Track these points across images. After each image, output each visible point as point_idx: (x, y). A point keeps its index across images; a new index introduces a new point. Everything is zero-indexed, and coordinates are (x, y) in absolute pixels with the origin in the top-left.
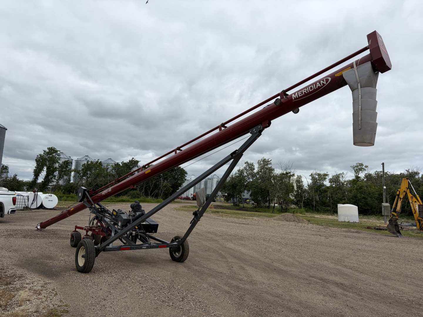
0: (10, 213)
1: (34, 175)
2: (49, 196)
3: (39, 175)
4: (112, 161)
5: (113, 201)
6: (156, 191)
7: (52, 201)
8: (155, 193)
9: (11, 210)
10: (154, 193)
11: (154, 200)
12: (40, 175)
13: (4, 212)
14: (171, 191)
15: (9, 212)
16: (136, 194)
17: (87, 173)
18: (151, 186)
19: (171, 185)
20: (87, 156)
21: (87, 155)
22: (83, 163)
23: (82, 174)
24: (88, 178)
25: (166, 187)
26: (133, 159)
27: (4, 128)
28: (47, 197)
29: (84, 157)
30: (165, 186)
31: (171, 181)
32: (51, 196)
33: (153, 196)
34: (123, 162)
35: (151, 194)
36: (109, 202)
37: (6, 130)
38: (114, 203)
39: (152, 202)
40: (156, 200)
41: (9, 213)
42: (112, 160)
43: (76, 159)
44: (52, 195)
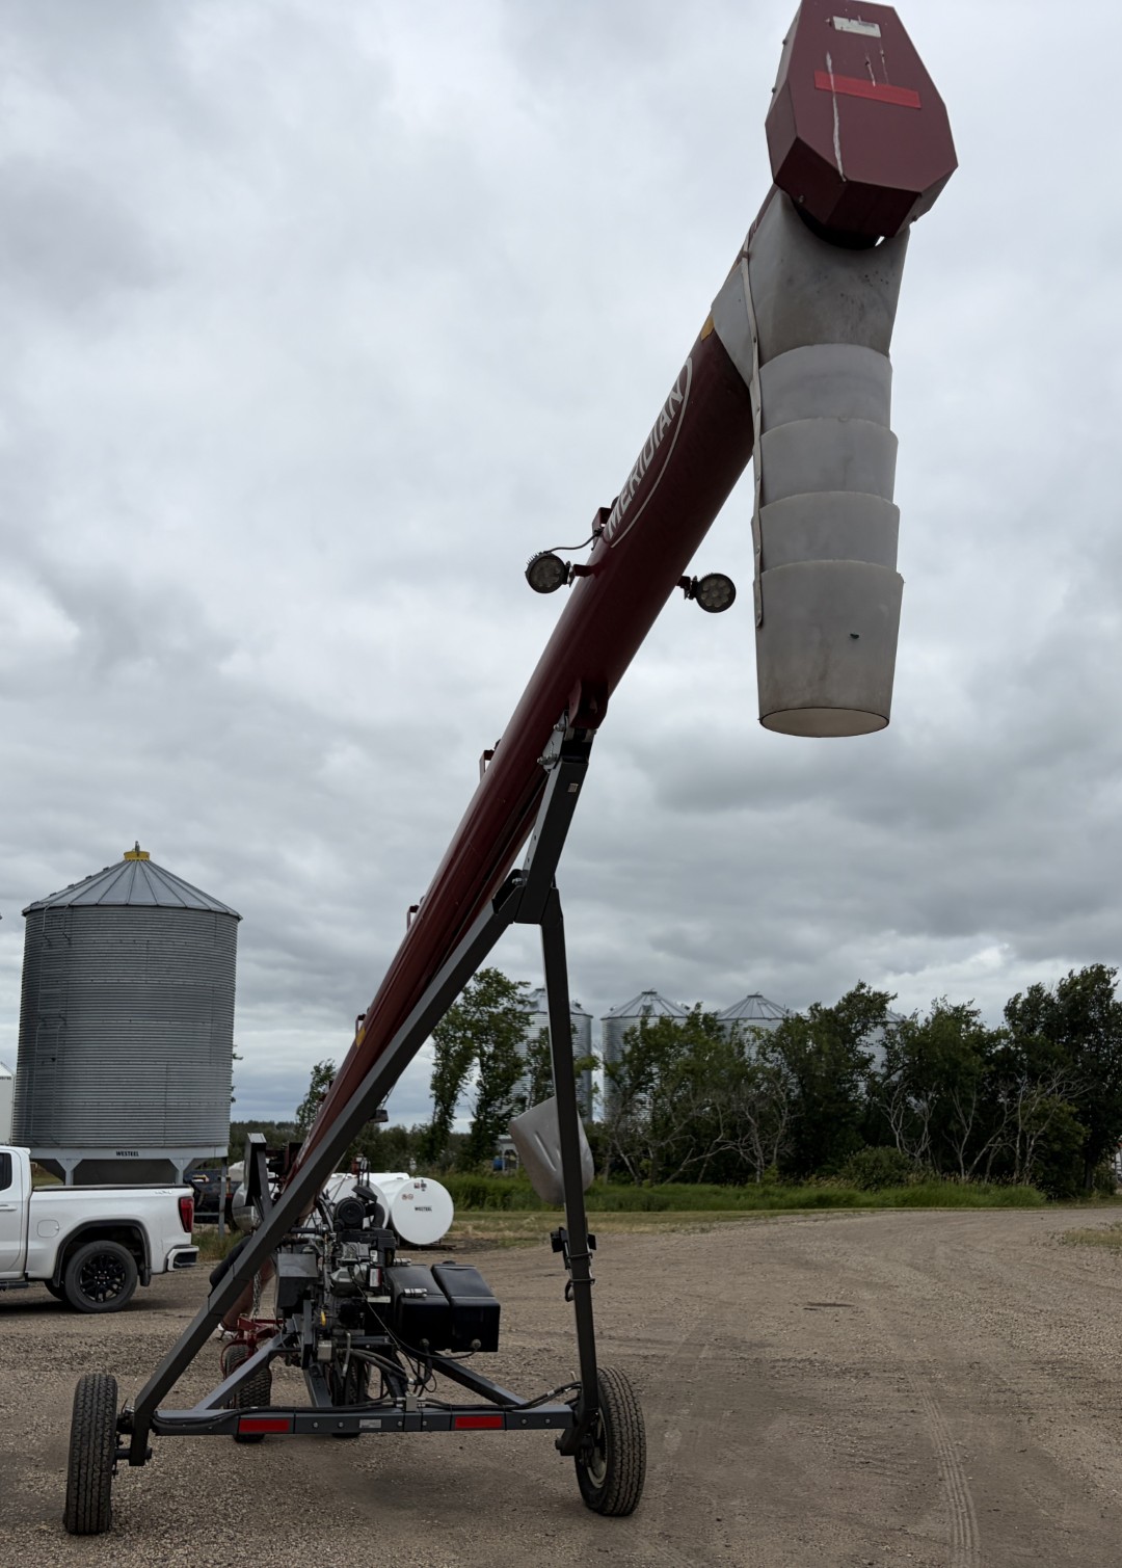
0: (175, 1266)
1: (433, 1100)
2: (416, 1187)
3: (454, 1098)
4: (763, 1008)
5: (772, 1206)
6: (995, 1144)
7: (428, 1209)
8: (991, 1157)
9: (175, 1252)
10: (986, 1156)
11: (986, 1191)
12: (460, 1095)
13: (149, 1263)
14: (1081, 1142)
15: (167, 1261)
16: (886, 1163)
17: (651, 1074)
18: (966, 1119)
19: (1075, 1110)
20: (651, 993)
21: (648, 990)
22: (627, 1029)
23: (628, 1081)
24: (656, 1096)
25: (1047, 1117)
26: (863, 991)
27: (227, 914)
28: (407, 1193)
29: (639, 999)
30: (1041, 1116)
31: (1069, 1085)
32: (424, 1186)
33: (979, 1172)
34: (817, 1005)
35: (968, 1160)
36: (753, 1208)
37: (238, 918)
38: (772, 1215)
39: (974, 1205)
40: (995, 1191)
41: (170, 1267)
42: (766, 1003)
43: (606, 1013)
44: (427, 1181)
